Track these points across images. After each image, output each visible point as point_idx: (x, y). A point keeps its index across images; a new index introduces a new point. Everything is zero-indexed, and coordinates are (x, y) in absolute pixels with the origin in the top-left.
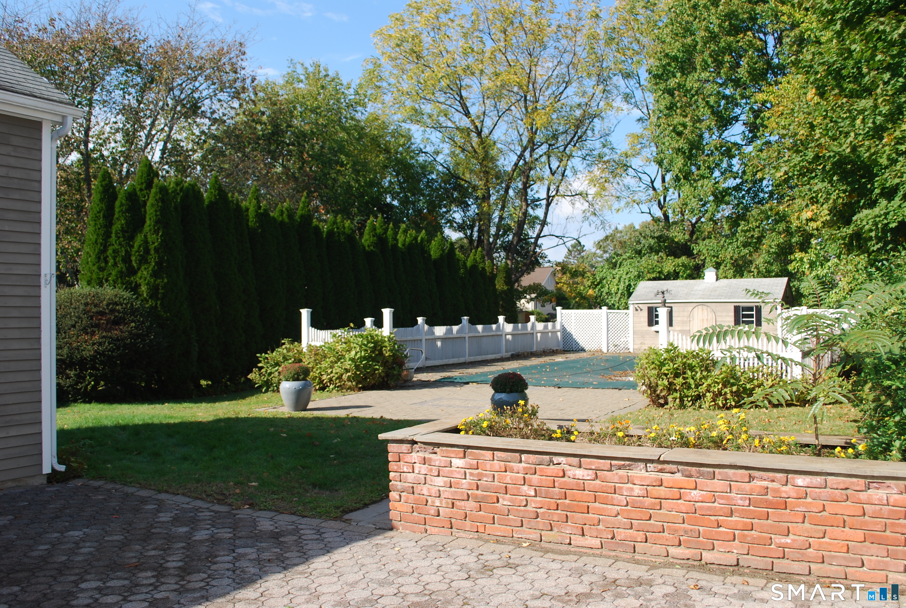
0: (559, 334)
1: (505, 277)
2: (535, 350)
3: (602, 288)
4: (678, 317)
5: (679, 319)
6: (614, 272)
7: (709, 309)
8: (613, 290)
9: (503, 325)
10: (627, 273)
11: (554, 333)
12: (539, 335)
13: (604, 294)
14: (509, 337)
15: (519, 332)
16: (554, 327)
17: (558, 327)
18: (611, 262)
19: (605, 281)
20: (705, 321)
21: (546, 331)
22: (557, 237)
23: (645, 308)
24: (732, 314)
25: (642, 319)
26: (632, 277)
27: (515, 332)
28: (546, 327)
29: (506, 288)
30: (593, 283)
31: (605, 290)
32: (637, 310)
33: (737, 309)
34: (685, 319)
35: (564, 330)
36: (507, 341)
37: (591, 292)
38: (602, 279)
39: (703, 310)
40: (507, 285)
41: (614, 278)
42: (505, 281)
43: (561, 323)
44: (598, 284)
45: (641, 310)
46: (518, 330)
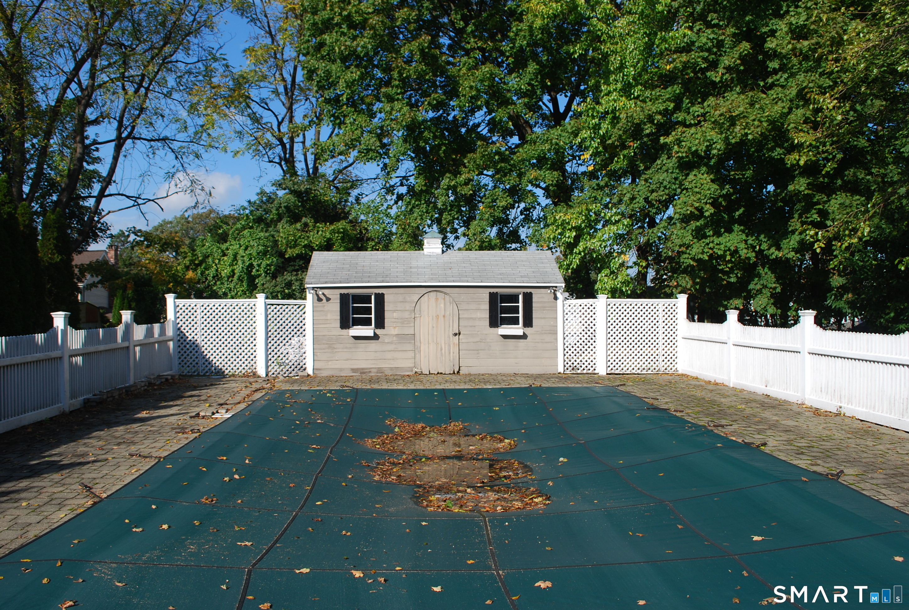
0: (171, 344)
1: (56, 239)
2: (132, 382)
3: (206, 269)
4: (395, 311)
5: (395, 315)
6: (224, 247)
7: (447, 297)
8: (225, 272)
9: (64, 332)
10: (246, 249)
11: (163, 343)
12: (138, 349)
13: (210, 278)
14: (79, 360)
15: (102, 348)
16: (163, 331)
17: (170, 332)
18: (217, 234)
19: (210, 260)
20: (441, 318)
21: (152, 340)
22: (128, 197)
23: (335, 296)
24: (486, 306)
25: (329, 316)
26: (255, 254)
27: (92, 349)
28: (149, 333)
29: (57, 258)
30: (192, 261)
31: (211, 272)
32: (320, 300)
33: (494, 299)
34: (406, 315)
35: (180, 336)
36: (73, 367)
37: (190, 274)
38: (206, 257)
39: (437, 299)
40: (60, 253)
41: (224, 255)
42: (56, 246)
43: (175, 324)
44: (200, 264)
45: (328, 299)
46: (99, 342)
